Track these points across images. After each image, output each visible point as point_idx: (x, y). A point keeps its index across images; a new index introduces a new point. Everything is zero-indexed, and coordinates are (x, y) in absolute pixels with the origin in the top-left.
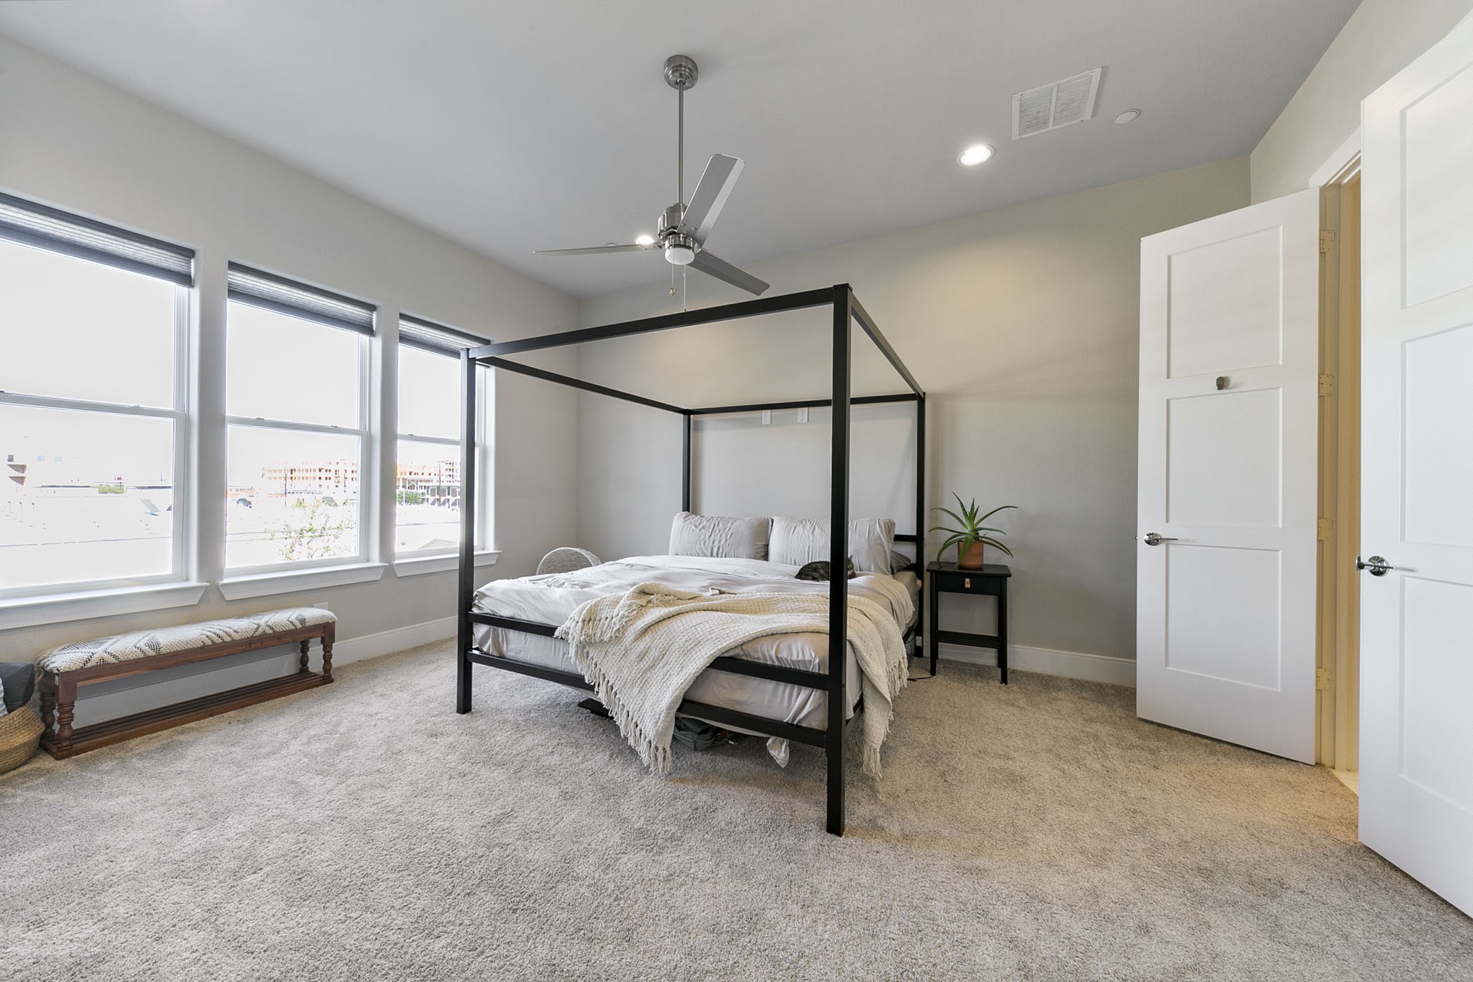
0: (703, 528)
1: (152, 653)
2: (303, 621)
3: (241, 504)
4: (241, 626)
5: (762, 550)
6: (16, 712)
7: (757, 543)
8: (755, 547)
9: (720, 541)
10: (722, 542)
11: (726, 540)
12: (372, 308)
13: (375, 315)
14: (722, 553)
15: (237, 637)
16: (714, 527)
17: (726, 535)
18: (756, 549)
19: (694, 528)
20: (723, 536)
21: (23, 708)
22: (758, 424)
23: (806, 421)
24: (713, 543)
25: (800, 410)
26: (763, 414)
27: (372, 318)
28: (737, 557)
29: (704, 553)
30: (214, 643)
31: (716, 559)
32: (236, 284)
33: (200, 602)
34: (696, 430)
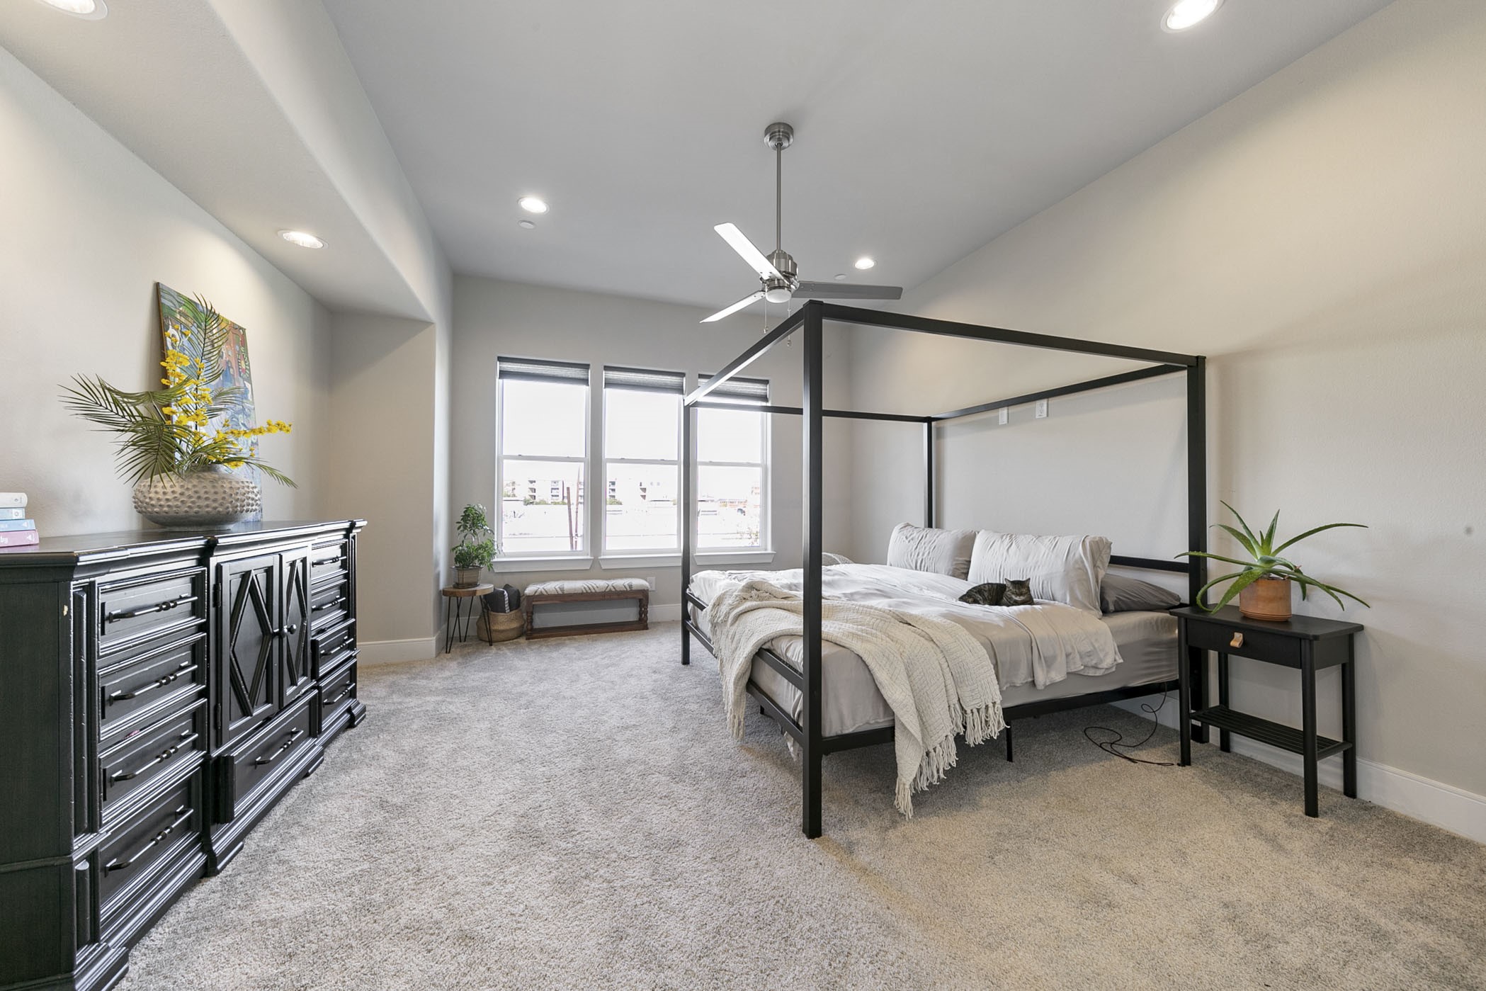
0: (912, 539)
1: (560, 592)
2: (630, 586)
3: (740, 513)
4: (600, 584)
5: (963, 566)
6: (513, 612)
7: (957, 558)
8: (955, 562)
9: (923, 555)
10: (925, 555)
11: (929, 553)
12: (682, 375)
13: (684, 379)
14: (924, 566)
15: (598, 590)
16: (922, 538)
17: (930, 548)
18: (956, 564)
19: (905, 539)
20: (927, 548)
21: (516, 611)
22: (994, 424)
23: (1046, 416)
24: (918, 555)
25: (1038, 403)
26: (1000, 413)
27: (683, 383)
28: (937, 572)
29: (910, 565)
30: (587, 592)
31: (919, 572)
32: (610, 379)
33: (590, 568)
34: (939, 436)
